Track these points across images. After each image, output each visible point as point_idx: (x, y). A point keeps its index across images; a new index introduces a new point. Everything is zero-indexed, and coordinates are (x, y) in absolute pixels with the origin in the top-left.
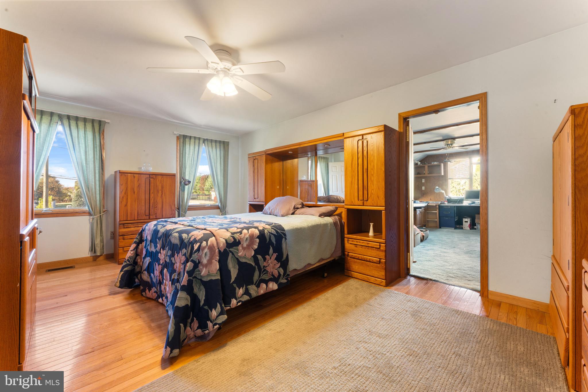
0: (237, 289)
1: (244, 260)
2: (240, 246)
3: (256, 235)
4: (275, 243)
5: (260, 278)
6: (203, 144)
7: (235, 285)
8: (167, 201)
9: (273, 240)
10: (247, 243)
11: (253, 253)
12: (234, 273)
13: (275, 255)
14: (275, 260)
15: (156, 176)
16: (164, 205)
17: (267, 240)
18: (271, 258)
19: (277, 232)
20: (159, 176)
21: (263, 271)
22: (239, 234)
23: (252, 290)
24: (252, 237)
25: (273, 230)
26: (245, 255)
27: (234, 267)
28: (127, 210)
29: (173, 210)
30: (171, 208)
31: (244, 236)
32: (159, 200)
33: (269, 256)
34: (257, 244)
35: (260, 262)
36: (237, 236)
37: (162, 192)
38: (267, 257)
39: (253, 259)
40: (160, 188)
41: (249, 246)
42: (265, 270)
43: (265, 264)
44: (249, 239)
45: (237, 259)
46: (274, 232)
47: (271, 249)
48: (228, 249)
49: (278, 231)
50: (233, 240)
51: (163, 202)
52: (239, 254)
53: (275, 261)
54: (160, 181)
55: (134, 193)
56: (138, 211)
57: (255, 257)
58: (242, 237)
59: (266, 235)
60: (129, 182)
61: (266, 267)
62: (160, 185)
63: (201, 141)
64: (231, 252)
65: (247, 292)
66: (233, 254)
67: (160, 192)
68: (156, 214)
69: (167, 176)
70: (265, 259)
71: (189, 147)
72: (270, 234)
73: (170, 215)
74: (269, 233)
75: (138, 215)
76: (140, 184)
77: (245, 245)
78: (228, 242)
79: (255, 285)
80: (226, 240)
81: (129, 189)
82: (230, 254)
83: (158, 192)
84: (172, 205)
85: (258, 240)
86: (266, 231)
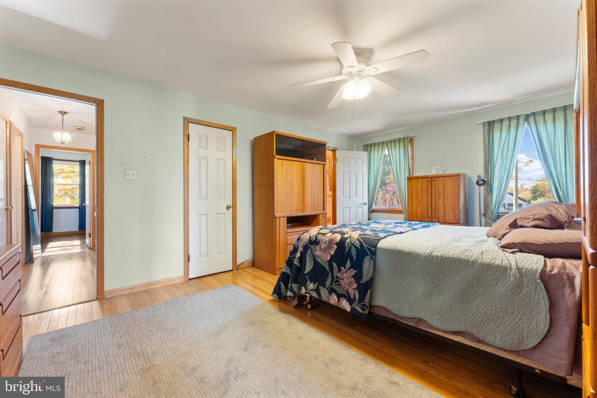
0: (309, 281)
1: (319, 261)
2: (318, 246)
3: (336, 240)
4: (355, 257)
5: (331, 286)
6: (526, 122)
7: (307, 277)
8: (450, 205)
9: (354, 253)
10: (325, 246)
11: (329, 258)
12: (309, 267)
13: (354, 272)
14: (353, 277)
15: (437, 178)
16: (446, 209)
17: (346, 250)
18: (346, 272)
19: (362, 245)
20: (440, 178)
21: (336, 281)
22: (322, 235)
23: (322, 292)
24: (331, 241)
25: (357, 241)
26: (321, 256)
27: (310, 262)
28: (413, 212)
29: (457, 215)
30: (455, 212)
31: (325, 238)
32: (441, 203)
33: (345, 268)
34: (334, 251)
35: (334, 270)
36: (320, 236)
37: (443, 195)
38: (343, 268)
39: (327, 263)
40: (442, 190)
41: (326, 250)
42: (338, 281)
43: (339, 275)
44: (327, 242)
45: (314, 256)
46: (357, 244)
47: (348, 262)
48: (309, 245)
49: (364, 244)
50: (315, 239)
51: (445, 206)
52: (316, 253)
53: (353, 279)
54: (441, 183)
55: (418, 196)
56: (421, 213)
57: (330, 262)
58: (322, 239)
59: (346, 244)
60: (413, 186)
61: (340, 279)
62: (442, 187)
63: (522, 120)
64: (310, 248)
65: (317, 291)
66: (311, 251)
67: (442, 194)
68: (438, 217)
69: (449, 177)
70: (340, 270)
71: (499, 134)
72: (351, 245)
73: (453, 221)
74: (351, 243)
75: (421, 217)
76: (423, 188)
77: (323, 247)
78: (311, 239)
79: (327, 289)
80: (310, 237)
81: (414, 192)
82: (310, 250)
83: (440, 195)
84: (455, 209)
85: (335, 247)
86: (348, 241)
